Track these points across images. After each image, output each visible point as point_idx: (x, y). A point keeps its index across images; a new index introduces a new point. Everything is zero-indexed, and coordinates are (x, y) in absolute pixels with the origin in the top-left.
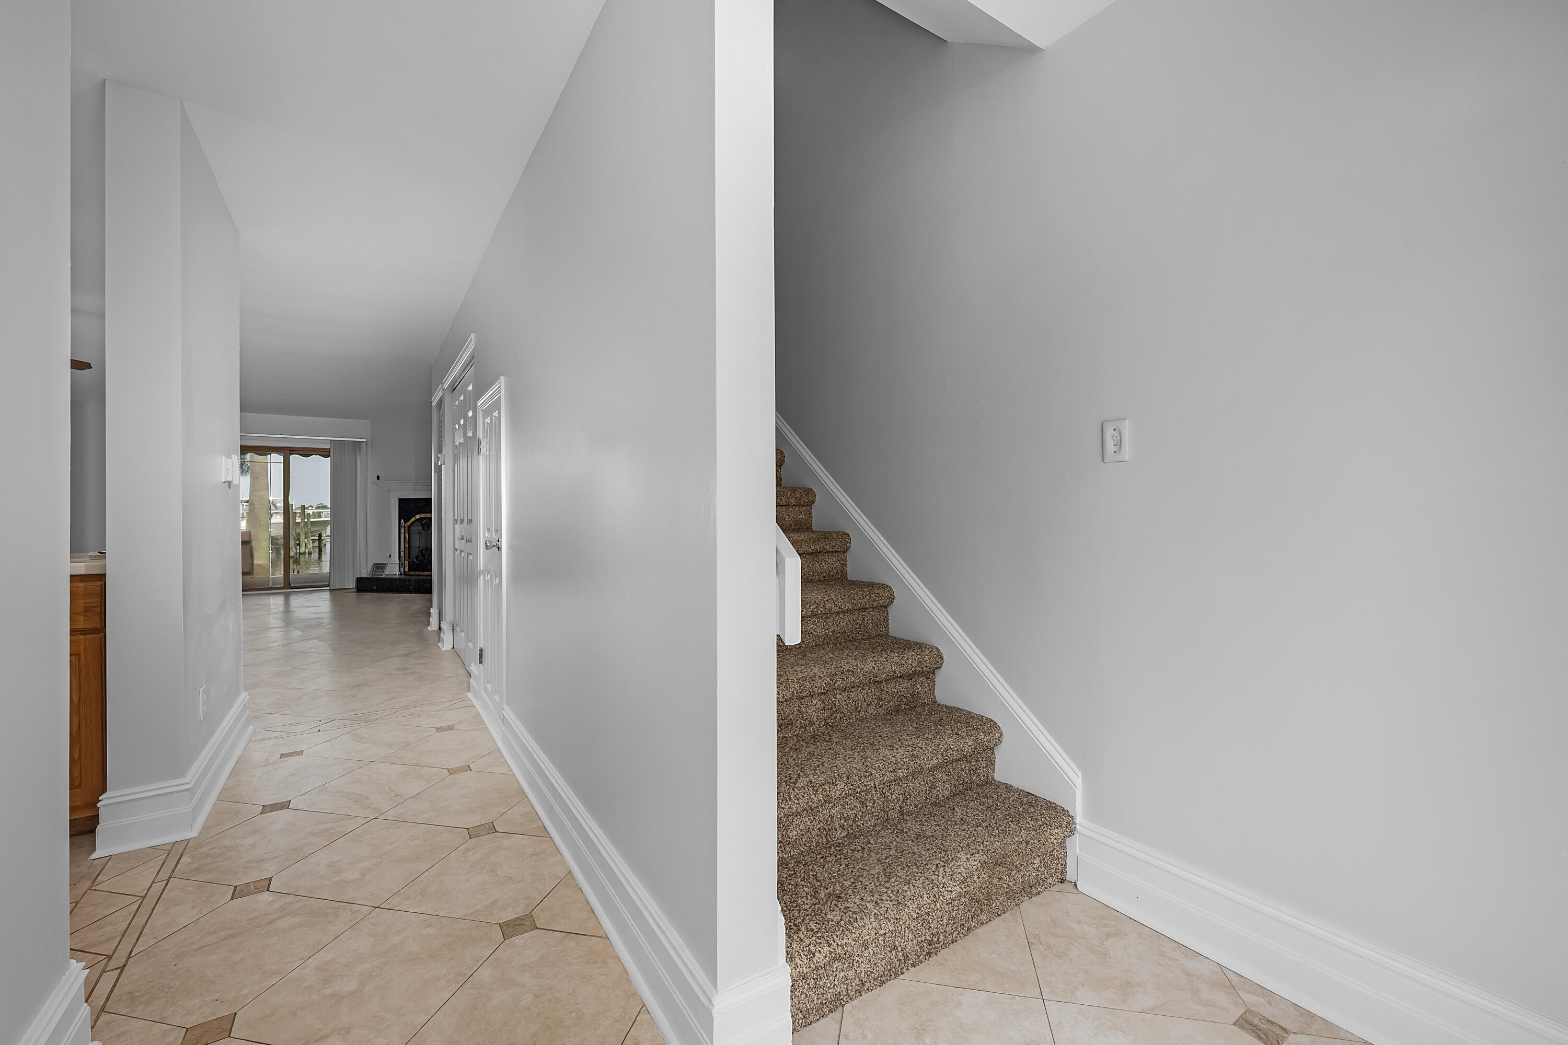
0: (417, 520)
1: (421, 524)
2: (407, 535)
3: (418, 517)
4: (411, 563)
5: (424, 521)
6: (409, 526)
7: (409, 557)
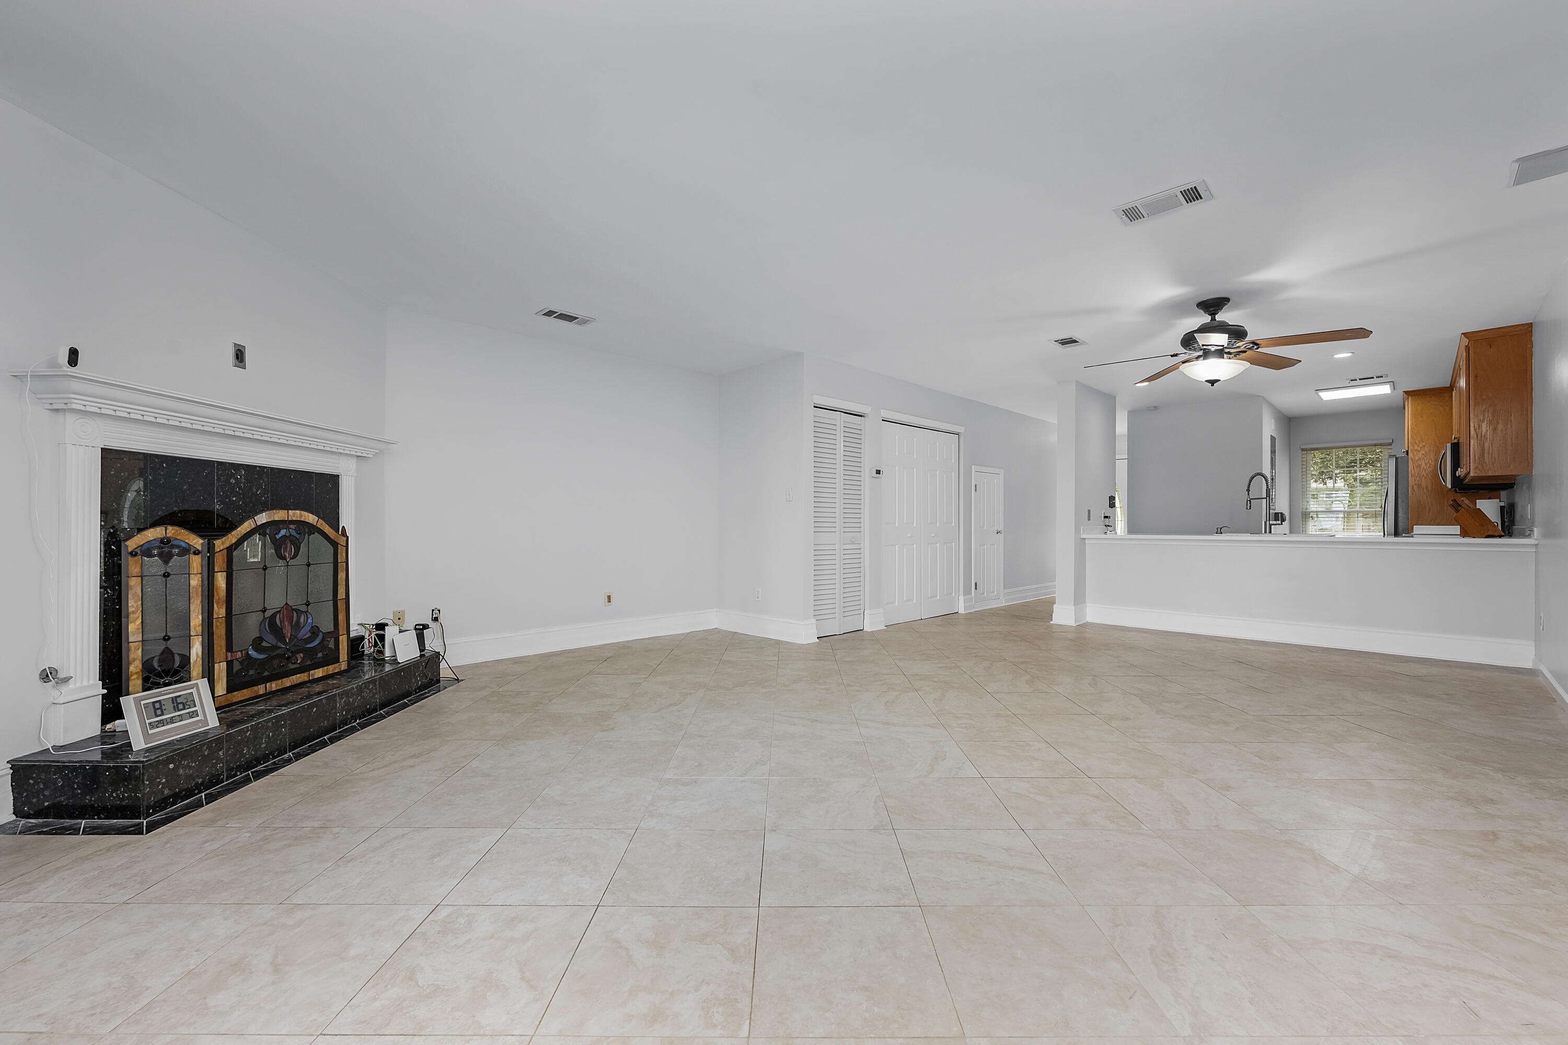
0: (260, 530)
1: (274, 540)
2: (221, 580)
3: (262, 518)
4: (237, 667)
5: (283, 532)
6: (230, 550)
7: (229, 648)
